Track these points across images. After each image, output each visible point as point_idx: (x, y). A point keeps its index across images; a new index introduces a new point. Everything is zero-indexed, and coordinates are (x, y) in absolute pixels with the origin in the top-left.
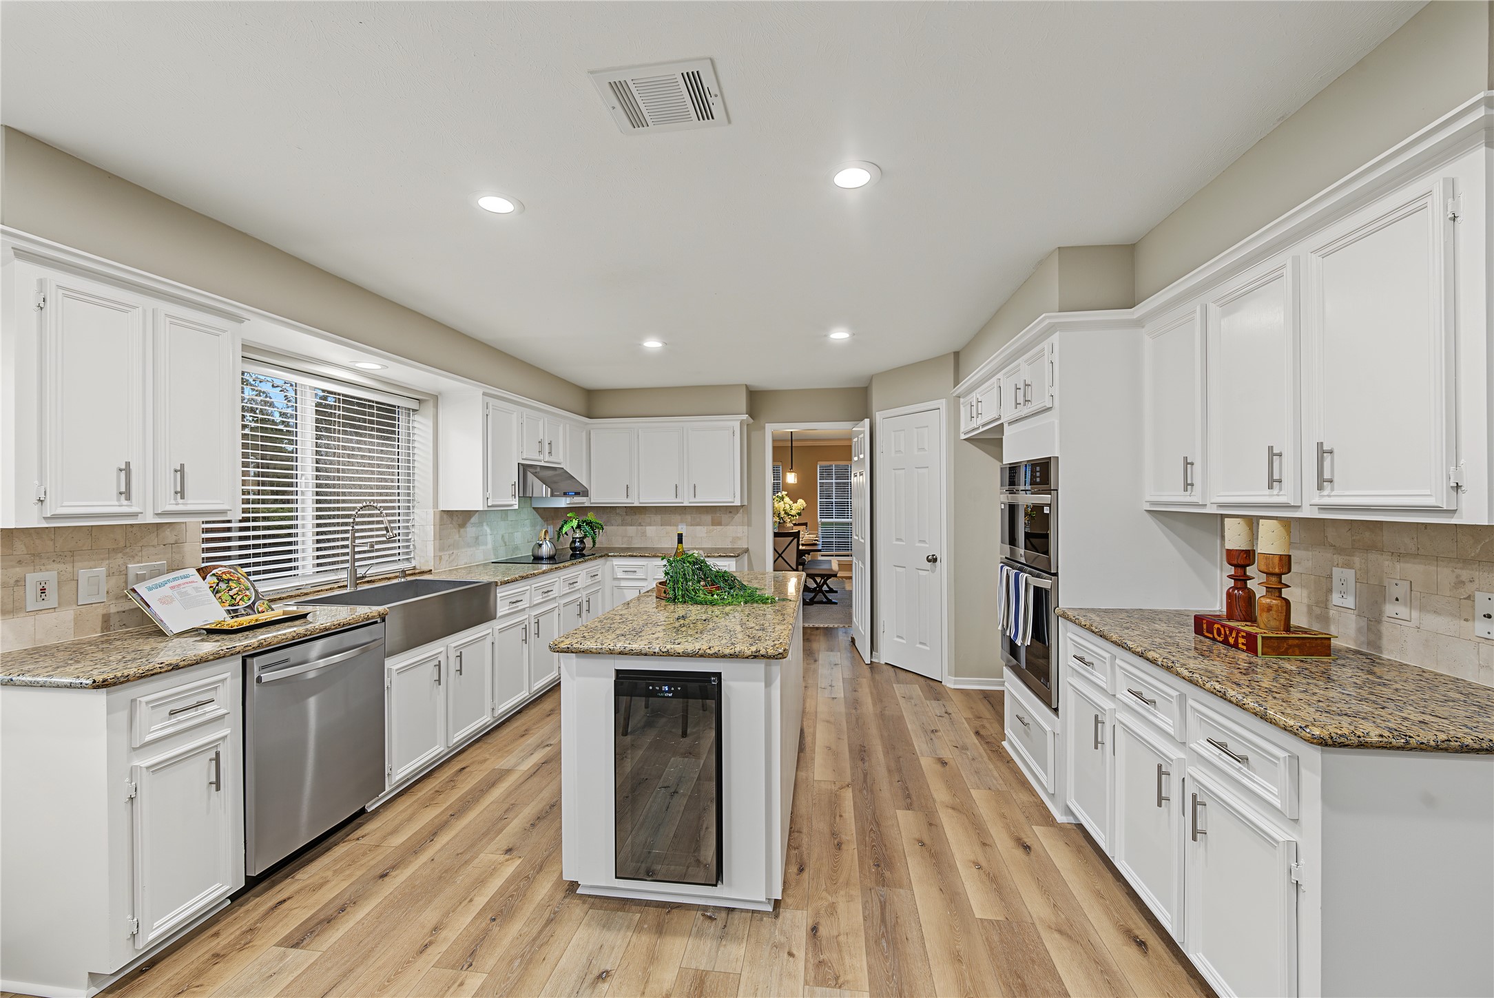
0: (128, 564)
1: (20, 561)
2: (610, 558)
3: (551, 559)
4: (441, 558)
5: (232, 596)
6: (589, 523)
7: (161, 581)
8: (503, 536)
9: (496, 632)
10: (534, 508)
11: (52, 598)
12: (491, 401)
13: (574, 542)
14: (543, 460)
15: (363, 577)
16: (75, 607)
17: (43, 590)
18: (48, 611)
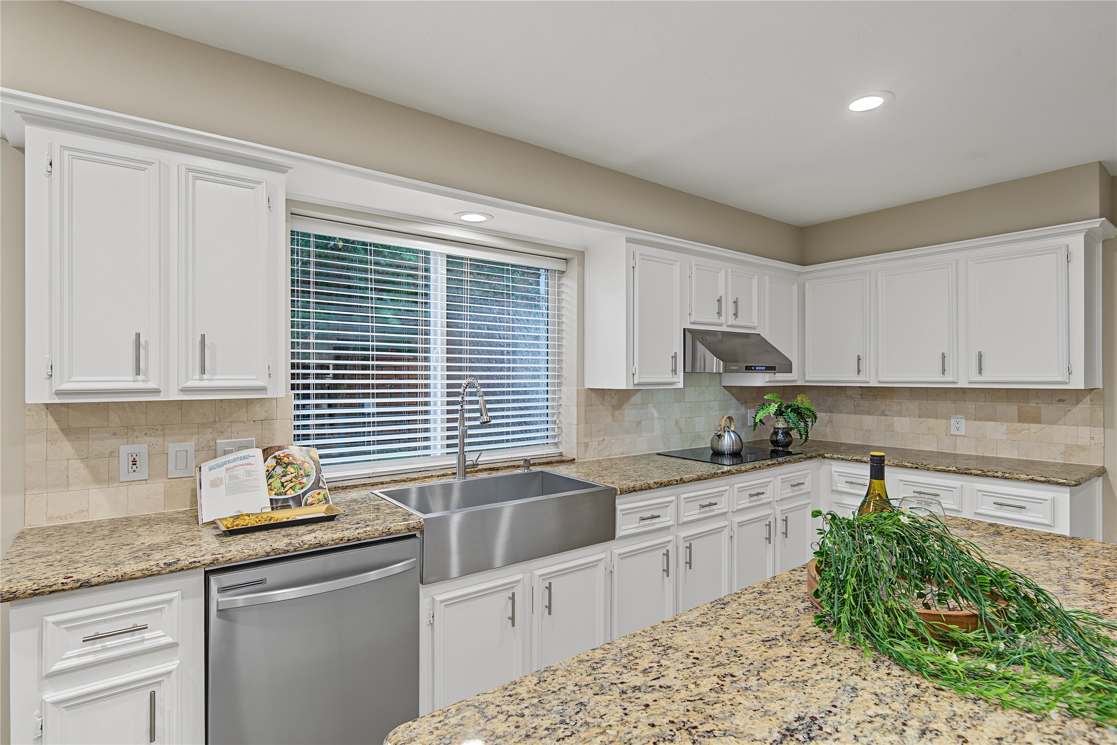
0: (217, 439)
1: (115, 433)
2: (827, 461)
3: (736, 455)
4: (587, 446)
5: (283, 483)
6: (797, 410)
7: (223, 461)
8: (677, 422)
9: (616, 559)
10: (725, 387)
11: (143, 470)
12: (640, 249)
13: (776, 433)
14: (725, 324)
15: (474, 465)
16: (165, 480)
17: (134, 462)
18: (138, 482)
